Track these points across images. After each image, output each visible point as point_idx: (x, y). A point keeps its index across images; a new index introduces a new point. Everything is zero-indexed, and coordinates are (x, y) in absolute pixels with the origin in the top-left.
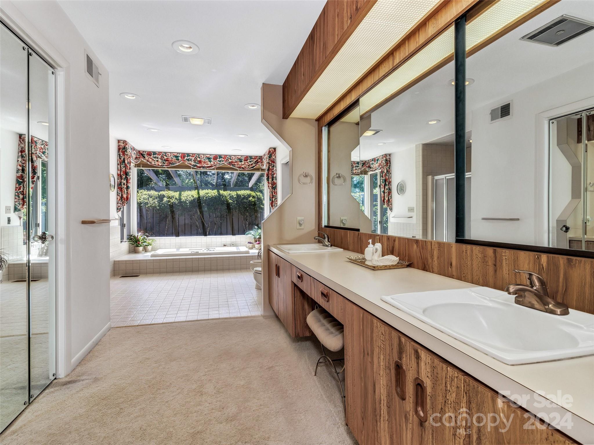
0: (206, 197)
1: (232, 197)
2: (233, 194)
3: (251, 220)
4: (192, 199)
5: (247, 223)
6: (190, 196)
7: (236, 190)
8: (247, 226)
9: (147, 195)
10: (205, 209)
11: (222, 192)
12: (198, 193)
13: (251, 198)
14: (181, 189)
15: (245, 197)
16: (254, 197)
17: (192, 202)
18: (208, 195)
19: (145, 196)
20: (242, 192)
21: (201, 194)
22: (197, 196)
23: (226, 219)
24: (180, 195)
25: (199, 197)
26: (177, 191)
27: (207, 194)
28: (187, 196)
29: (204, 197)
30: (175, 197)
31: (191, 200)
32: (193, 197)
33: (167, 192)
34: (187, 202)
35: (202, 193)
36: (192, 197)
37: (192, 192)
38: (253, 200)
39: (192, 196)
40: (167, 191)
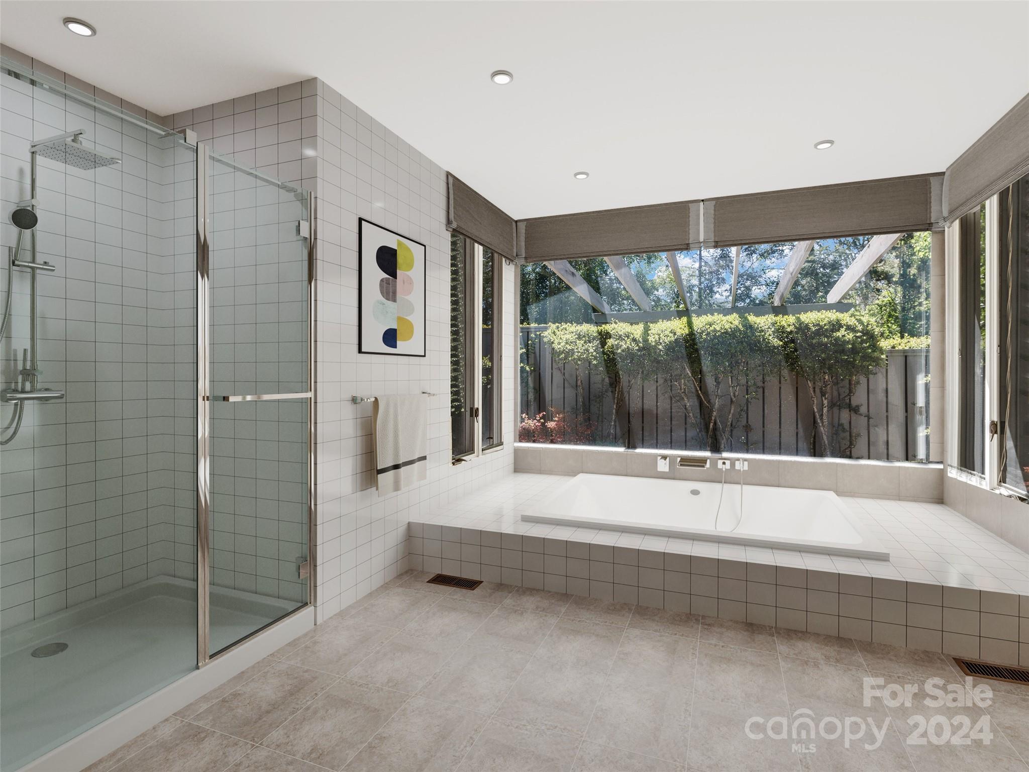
0: (708, 334)
1: (780, 332)
2: (783, 323)
3: (835, 393)
4: (673, 339)
5: (825, 402)
6: (667, 333)
7: (795, 312)
8: (825, 410)
9: (573, 335)
10: (706, 363)
11: (752, 318)
12: (690, 324)
13: (842, 332)
14: (649, 317)
15: (821, 331)
16: (850, 328)
17: (671, 348)
18: (712, 328)
19: (568, 336)
20: (810, 317)
21: (695, 328)
22: (687, 331)
23: (761, 389)
24: (646, 330)
25: (691, 334)
26: (637, 323)
27: (711, 325)
28: (659, 332)
29: (703, 332)
30: (632, 336)
31: (670, 342)
32: (675, 334)
33: (616, 326)
34: (660, 347)
35: (700, 322)
36: (671, 335)
37: (672, 322)
38: (850, 336)
39: (671, 332)
40: (616, 323)
